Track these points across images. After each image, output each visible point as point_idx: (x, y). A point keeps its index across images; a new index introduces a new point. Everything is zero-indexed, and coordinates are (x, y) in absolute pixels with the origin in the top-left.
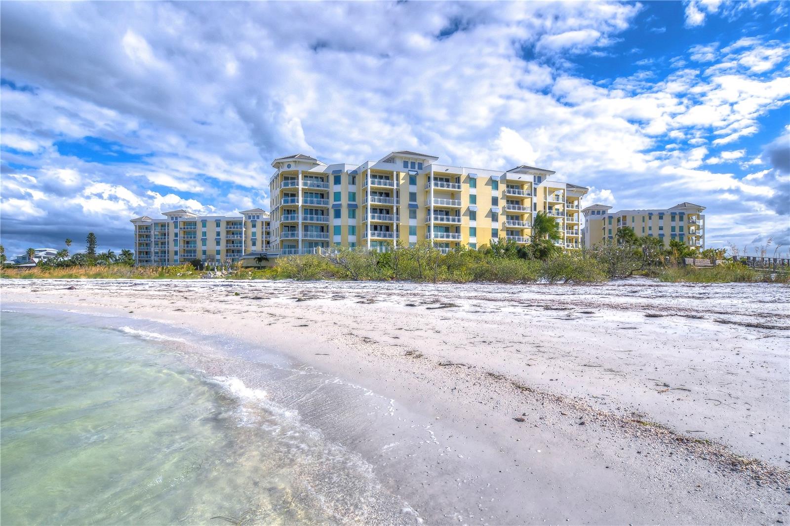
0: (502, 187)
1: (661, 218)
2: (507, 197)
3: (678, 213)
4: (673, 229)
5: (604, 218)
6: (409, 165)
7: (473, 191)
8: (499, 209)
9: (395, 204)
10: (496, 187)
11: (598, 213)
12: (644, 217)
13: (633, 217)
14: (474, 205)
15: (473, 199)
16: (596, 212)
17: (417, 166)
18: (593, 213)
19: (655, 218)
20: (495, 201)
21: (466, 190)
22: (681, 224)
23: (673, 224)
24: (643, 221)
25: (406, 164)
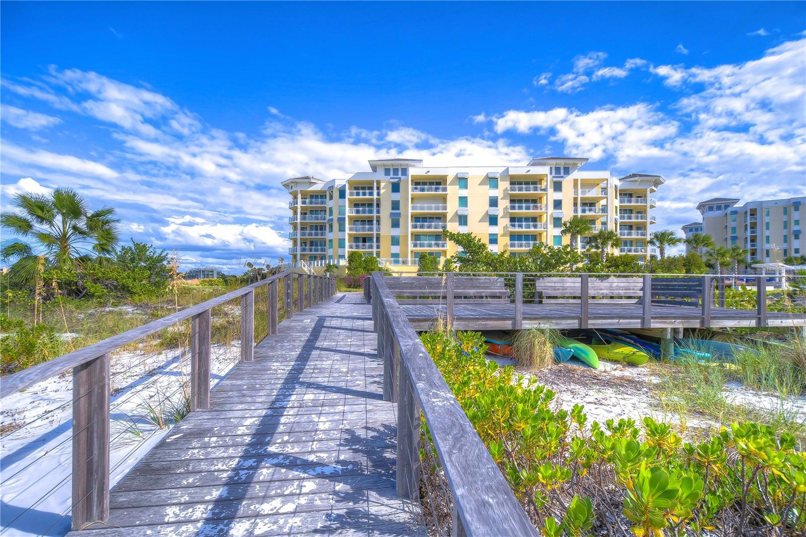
0: (504, 185)
2: (511, 195)
5: (726, 214)
6: (392, 172)
7: (463, 193)
8: (499, 211)
9: (375, 214)
10: (496, 186)
11: (719, 208)
12: (785, 208)
13: (768, 210)
14: (465, 208)
15: (463, 201)
16: (715, 208)
17: (400, 173)
18: (711, 209)
20: (494, 202)
21: (453, 192)
24: (785, 214)
25: (387, 172)
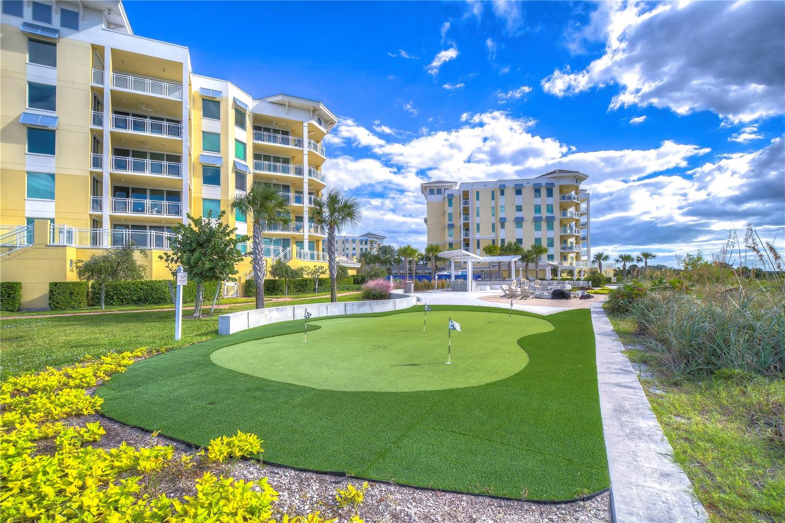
1: (519, 192)
3: (544, 184)
4: (538, 209)
5: (445, 198)
11: (439, 191)
12: (493, 192)
13: (478, 193)
16: (435, 191)
18: (432, 192)
19: (510, 192)
22: (550, 201)
23: (538, 201)
24: (493, 198)
